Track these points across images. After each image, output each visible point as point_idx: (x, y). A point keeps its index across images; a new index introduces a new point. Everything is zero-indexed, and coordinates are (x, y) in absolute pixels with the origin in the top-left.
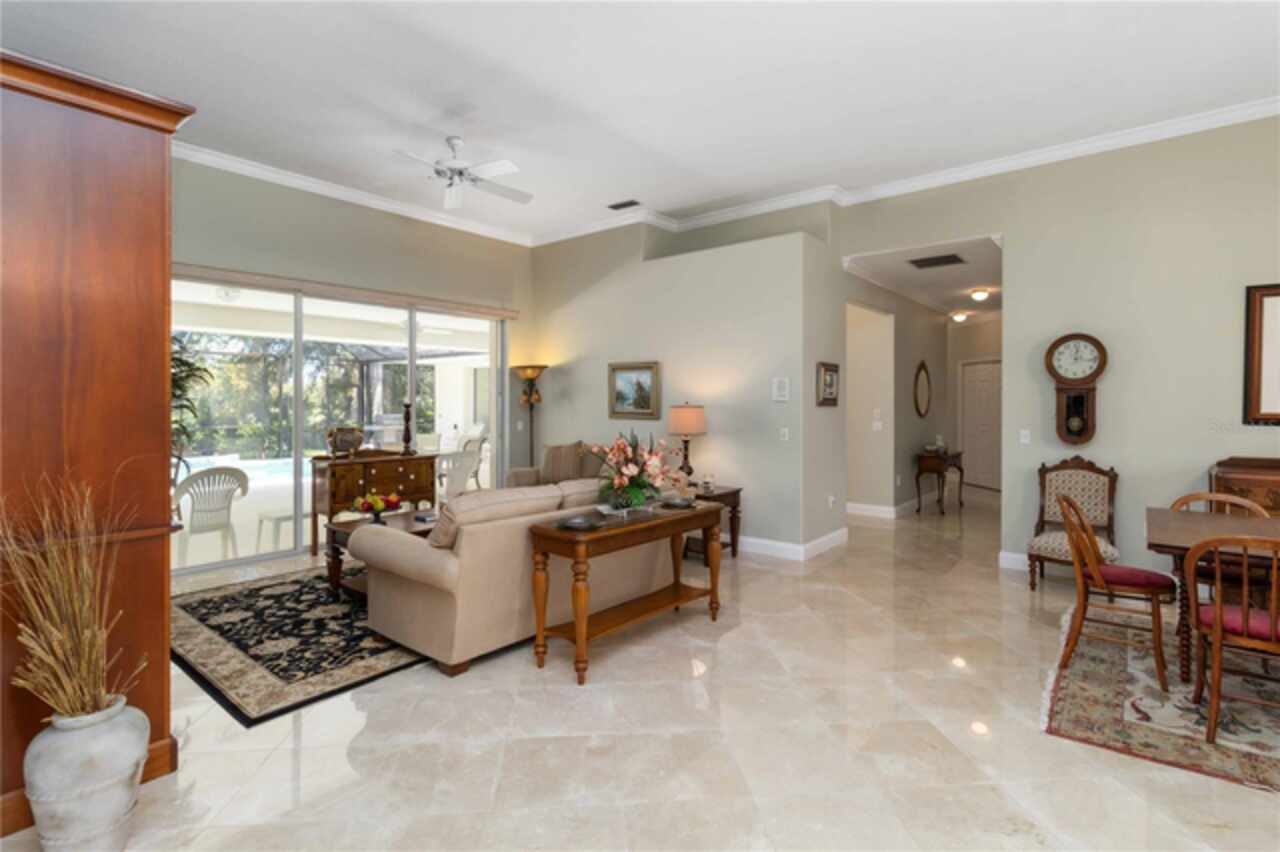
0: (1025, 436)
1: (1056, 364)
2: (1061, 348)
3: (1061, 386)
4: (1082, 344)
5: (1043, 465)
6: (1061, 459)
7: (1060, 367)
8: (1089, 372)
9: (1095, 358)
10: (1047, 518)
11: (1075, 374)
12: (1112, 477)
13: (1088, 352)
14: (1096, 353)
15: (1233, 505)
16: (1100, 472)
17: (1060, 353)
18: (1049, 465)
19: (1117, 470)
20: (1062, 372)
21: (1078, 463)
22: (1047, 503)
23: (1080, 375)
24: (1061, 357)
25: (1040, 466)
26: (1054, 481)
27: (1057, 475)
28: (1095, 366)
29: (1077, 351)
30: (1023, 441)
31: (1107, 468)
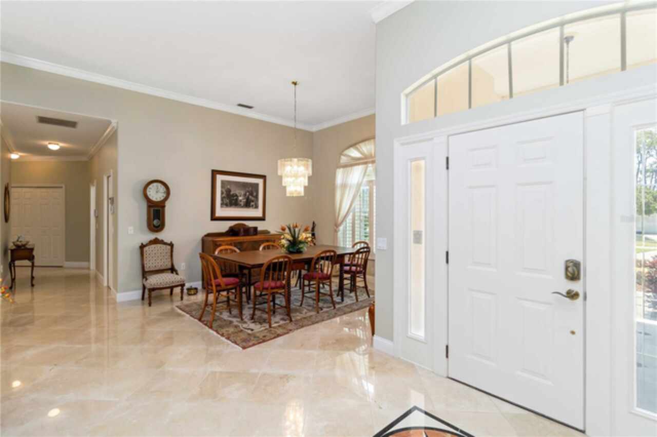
0: (131, 230)
1: (148, 193)
2: (151, 186)
3: (150, 204)
4: (159, 185)
5: (142, 244)
6: (149, 240)
7: (150, 195)
8: (162, 198)
9: (165, 192)
10: (146, 270)
11: (156, 199)
12: (171, 245)
13: (162, 188)
14: (165, 190)
15: (230, 249)
16: (165, 244)
17: (150, 188)
18: (144, 244)
19: (173, 243)
20: (151, 197)
21: (156, 241)
22: (145, 262)
23: (159, 200)
24: (150, 190)
25: (140, 245)
26: (148, 251)
27: (149, 248)
28: (165, 195)
29: (158, 188)
30: (129, 232)
31: (169, 242)
